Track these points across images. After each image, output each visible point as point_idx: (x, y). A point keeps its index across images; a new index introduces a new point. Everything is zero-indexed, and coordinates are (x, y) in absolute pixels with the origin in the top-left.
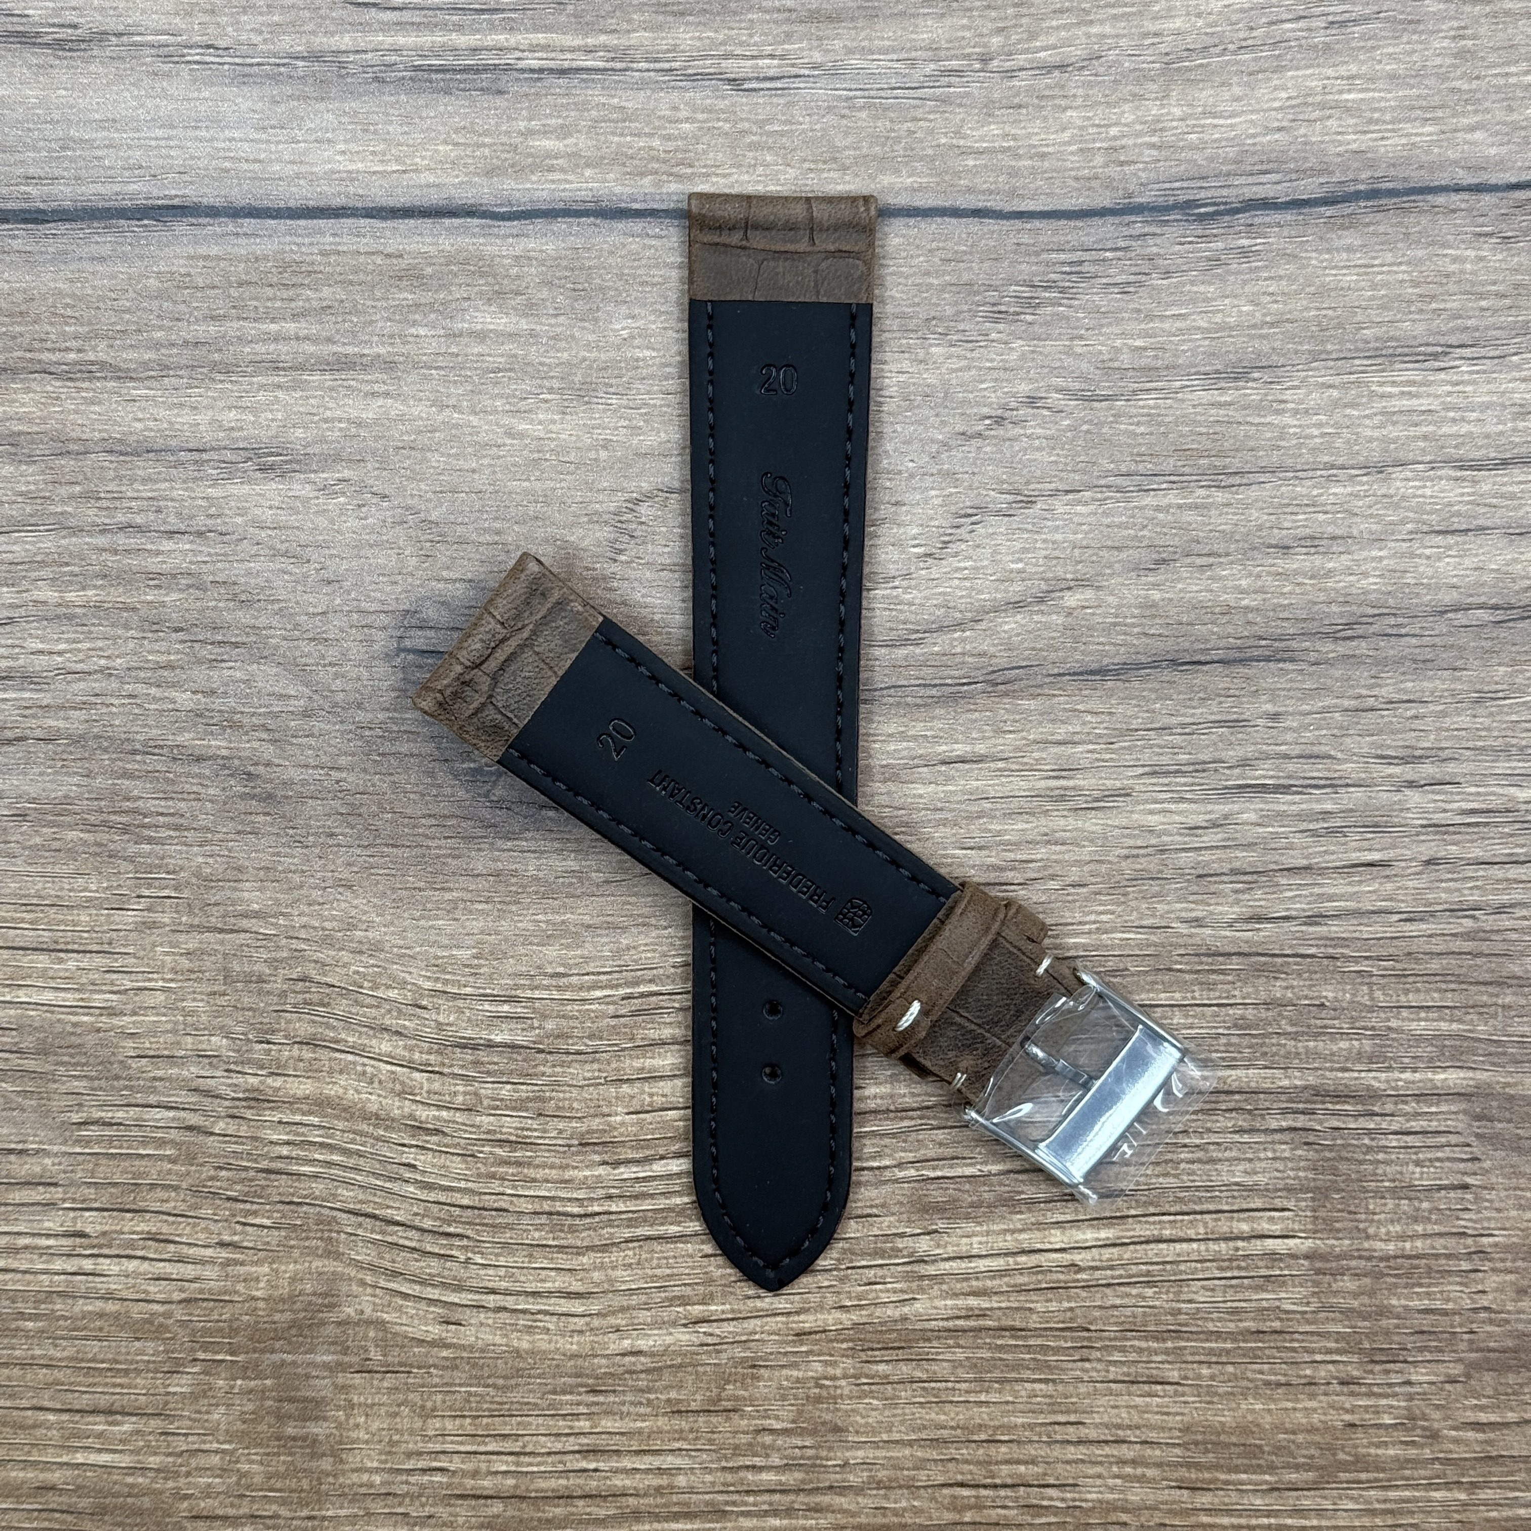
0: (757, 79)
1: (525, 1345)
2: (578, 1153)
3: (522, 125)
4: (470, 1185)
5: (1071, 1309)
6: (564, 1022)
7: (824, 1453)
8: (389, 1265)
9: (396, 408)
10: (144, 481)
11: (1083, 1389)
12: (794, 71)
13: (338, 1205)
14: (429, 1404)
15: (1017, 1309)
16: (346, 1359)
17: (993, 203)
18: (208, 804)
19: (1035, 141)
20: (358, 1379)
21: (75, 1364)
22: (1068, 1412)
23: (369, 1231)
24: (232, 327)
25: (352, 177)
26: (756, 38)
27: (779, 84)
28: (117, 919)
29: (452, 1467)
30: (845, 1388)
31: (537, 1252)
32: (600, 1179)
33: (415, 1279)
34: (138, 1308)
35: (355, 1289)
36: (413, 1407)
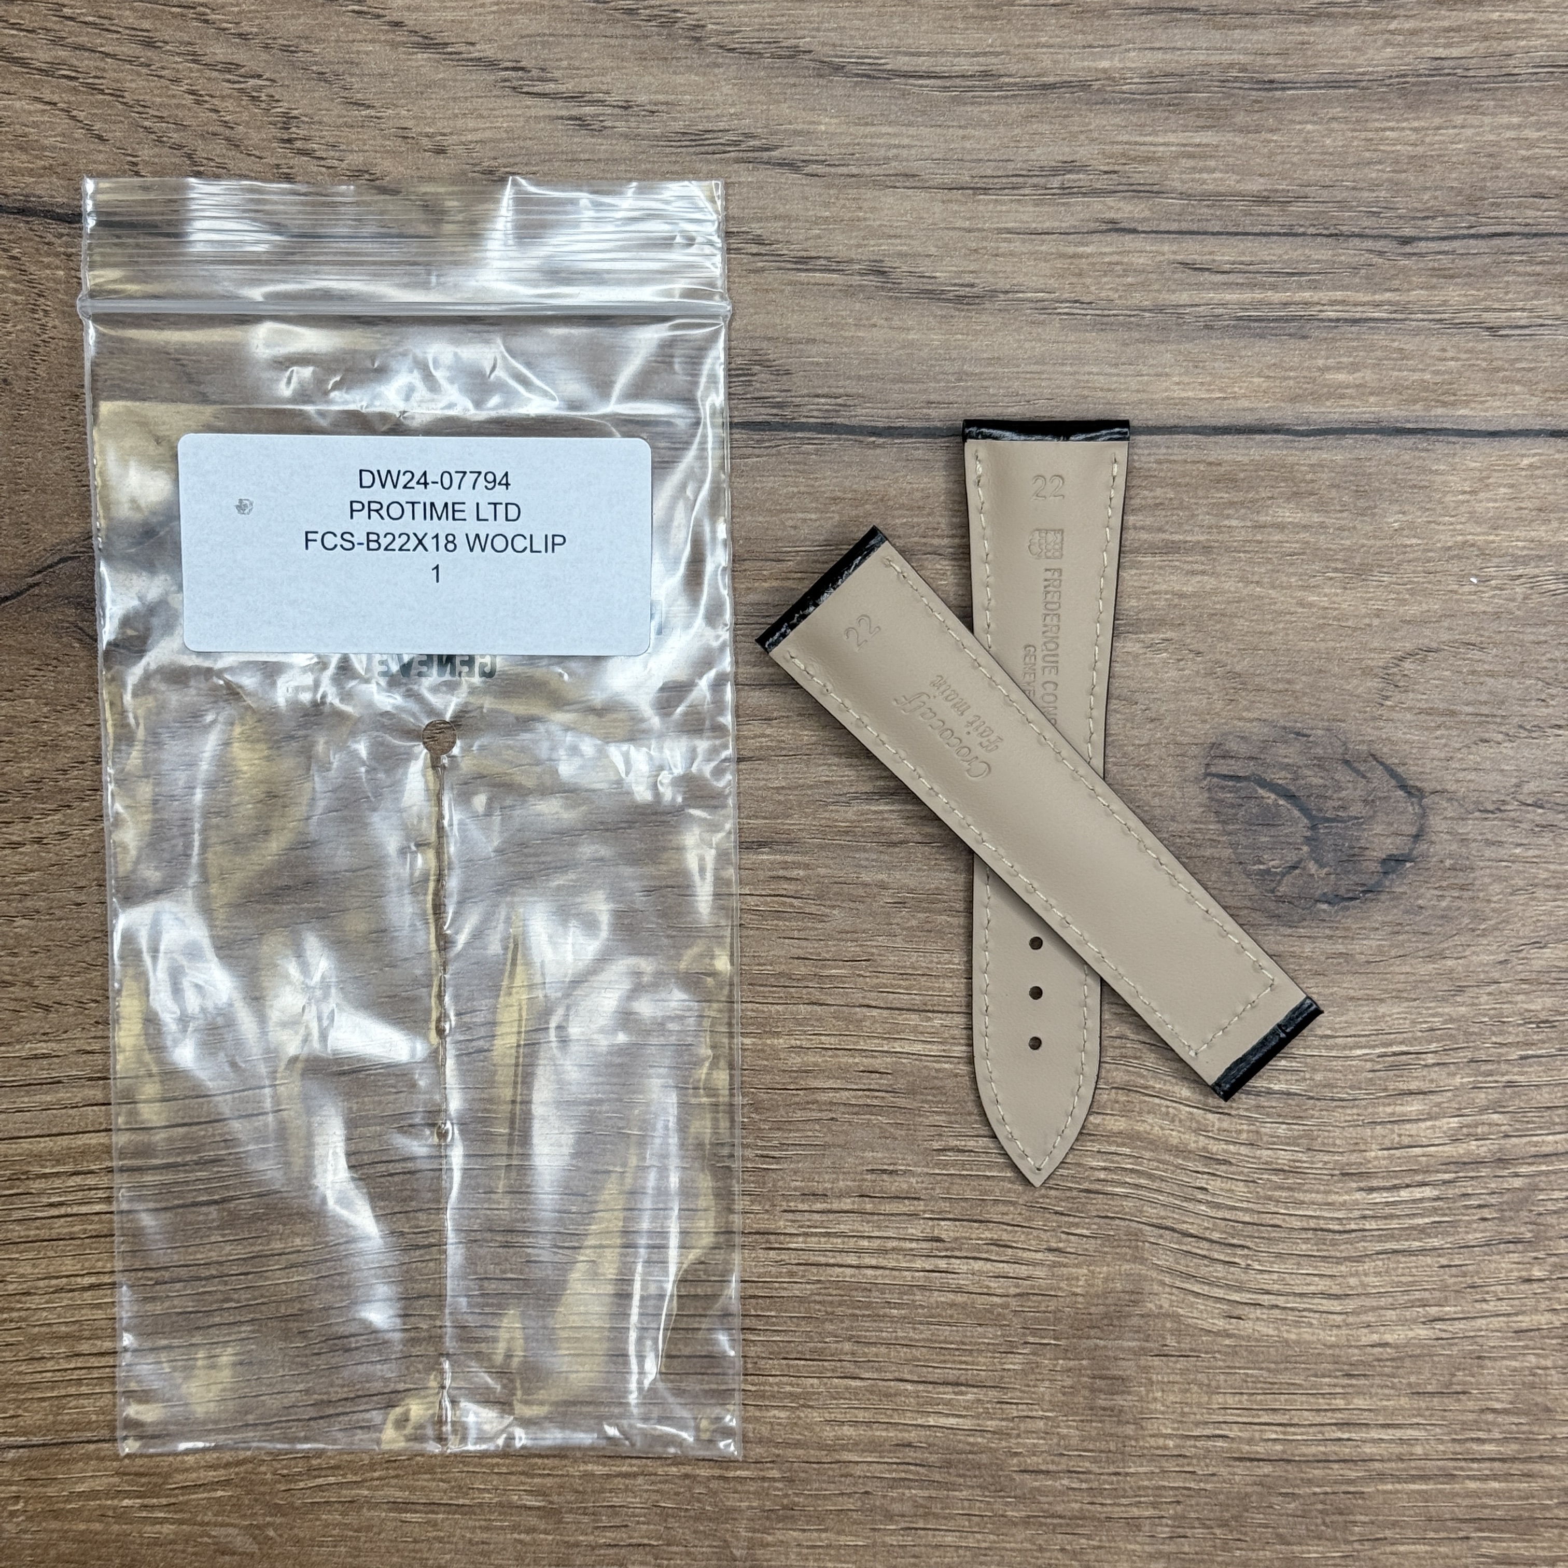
1: (1293, 1337)
2: (1339, 1181)
3: (1320, 362)
4: (1251, 1205)
6: (1330, 1075)
7: (1536, 1429)
8: (1183, 1269)
9: (1210, 583)
12: (1540, 321)
13: (1144, 1220)
16: (1147, 1345)
20: (1157, 1361)
21: (929, 1344)
23: (1168, 1240)
25: (1183, 402)
26: (1510, 296)
27: (1527, 331)
29: (1231, 1434)
30: (1555, 1376)
31: (1303, 1261)
32: (1356, 1202)
33: (1204, 1281)
34: (981, 1299)
35: (1156, 1288)
36: (1200, 1385)
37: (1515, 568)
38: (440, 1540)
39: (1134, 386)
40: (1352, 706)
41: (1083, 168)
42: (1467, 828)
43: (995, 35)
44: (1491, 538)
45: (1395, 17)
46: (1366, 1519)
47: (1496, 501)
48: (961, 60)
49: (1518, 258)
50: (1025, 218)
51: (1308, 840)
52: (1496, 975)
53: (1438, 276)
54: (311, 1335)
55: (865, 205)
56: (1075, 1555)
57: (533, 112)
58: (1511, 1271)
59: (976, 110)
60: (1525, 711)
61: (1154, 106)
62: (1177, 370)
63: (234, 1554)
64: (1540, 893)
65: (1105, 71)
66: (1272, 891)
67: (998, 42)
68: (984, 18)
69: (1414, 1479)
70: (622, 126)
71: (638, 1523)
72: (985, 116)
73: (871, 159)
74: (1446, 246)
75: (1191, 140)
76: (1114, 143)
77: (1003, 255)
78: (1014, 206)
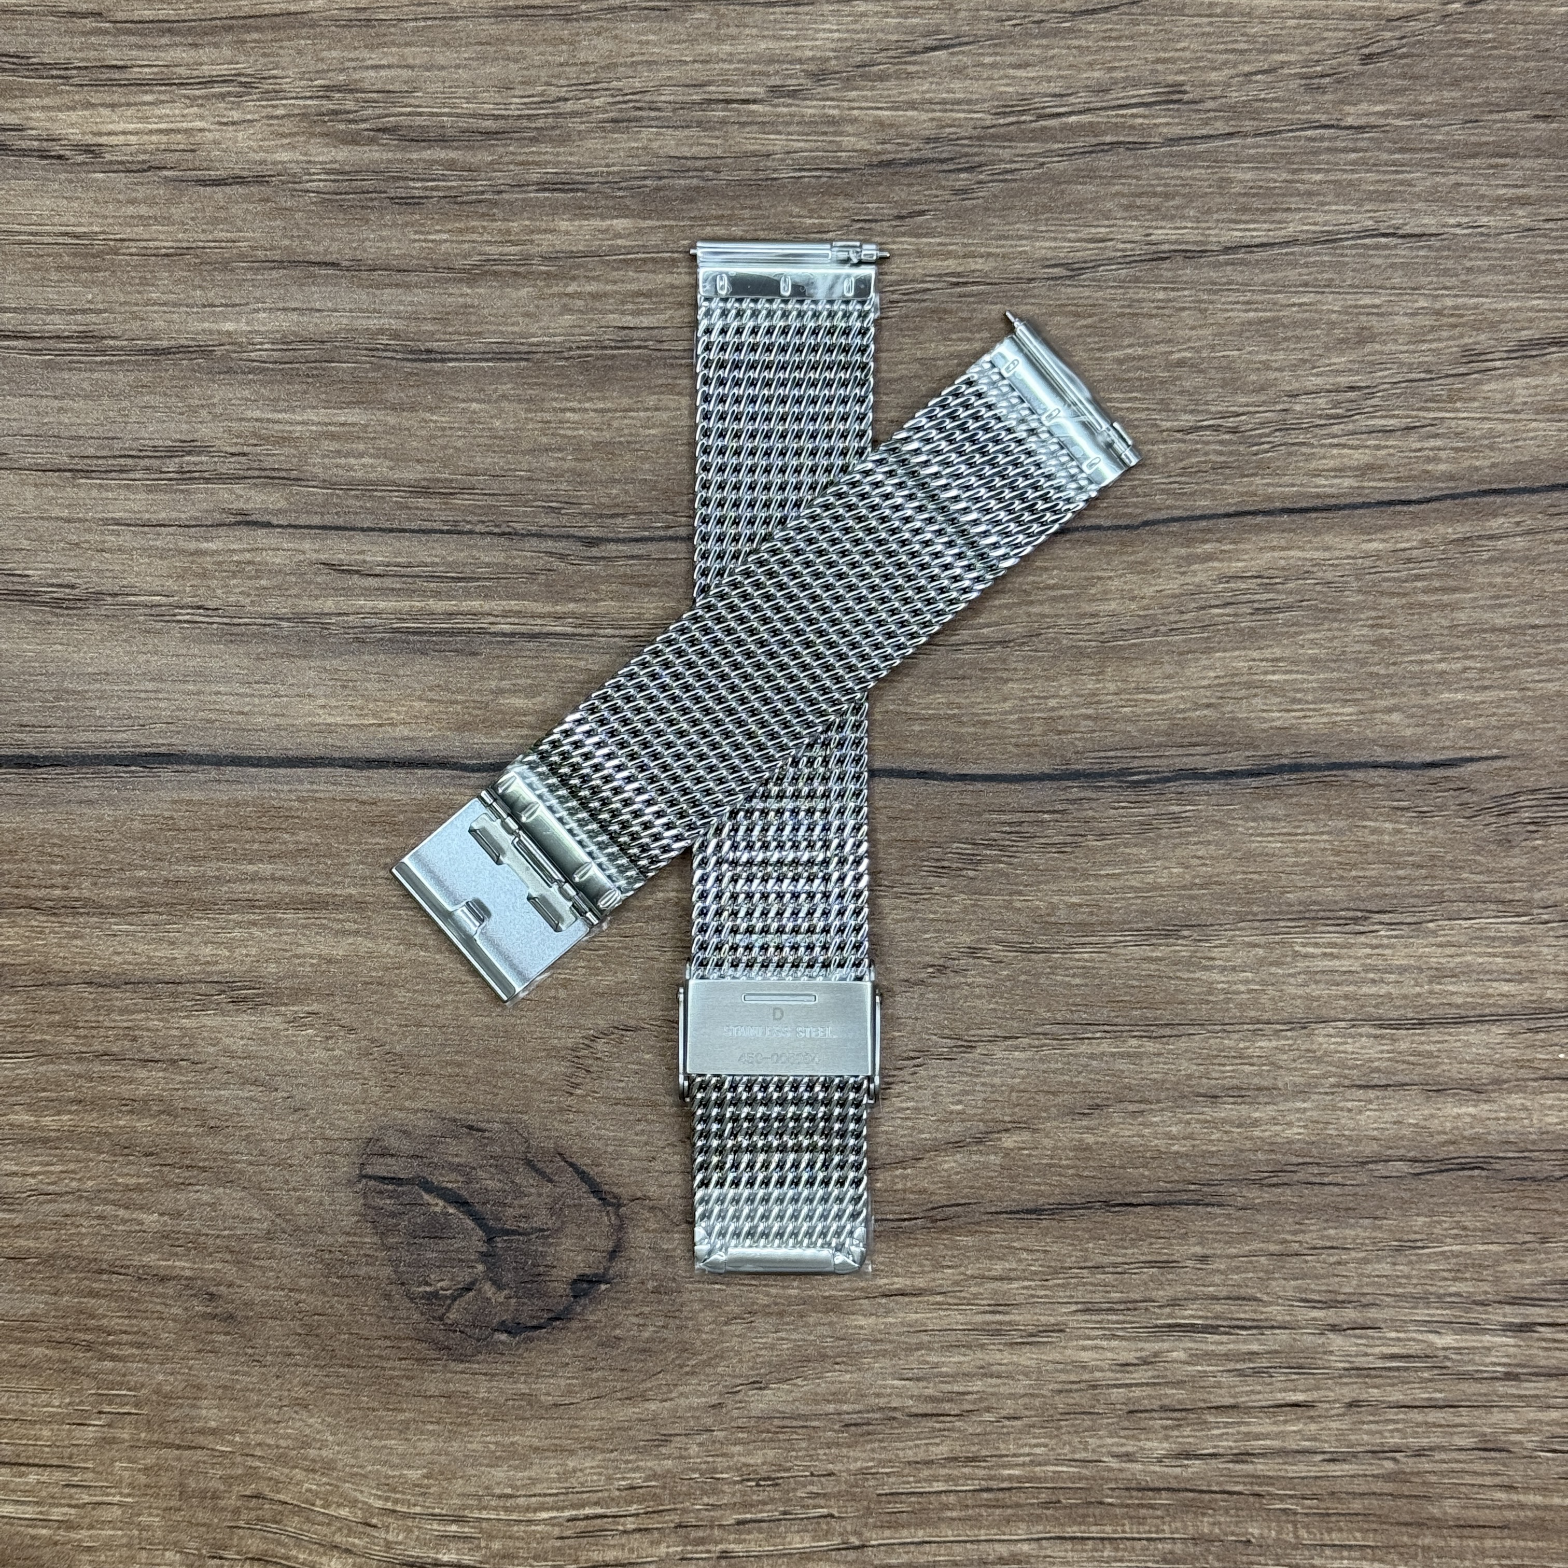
40: (535, 1095)
41: (205, 449)
43: (96, 290)
45: (574, 278)
48: (56, 318)
50: (136, 506)
51: (483, 1256)
52: (708, 1421)
53: (632, 585)
59: (75, 377)
61: (289, 377)
62: (320, 691)
64: (761, 1323)
65: (229, 333)
66: (441, 1319)
67: (100, 298)
68: (83, 269)
72: (85, 385)
74: (638, 549)
75: (335, 420)
76: (242, 419)
77: (110, 551)
78: (123, 493)
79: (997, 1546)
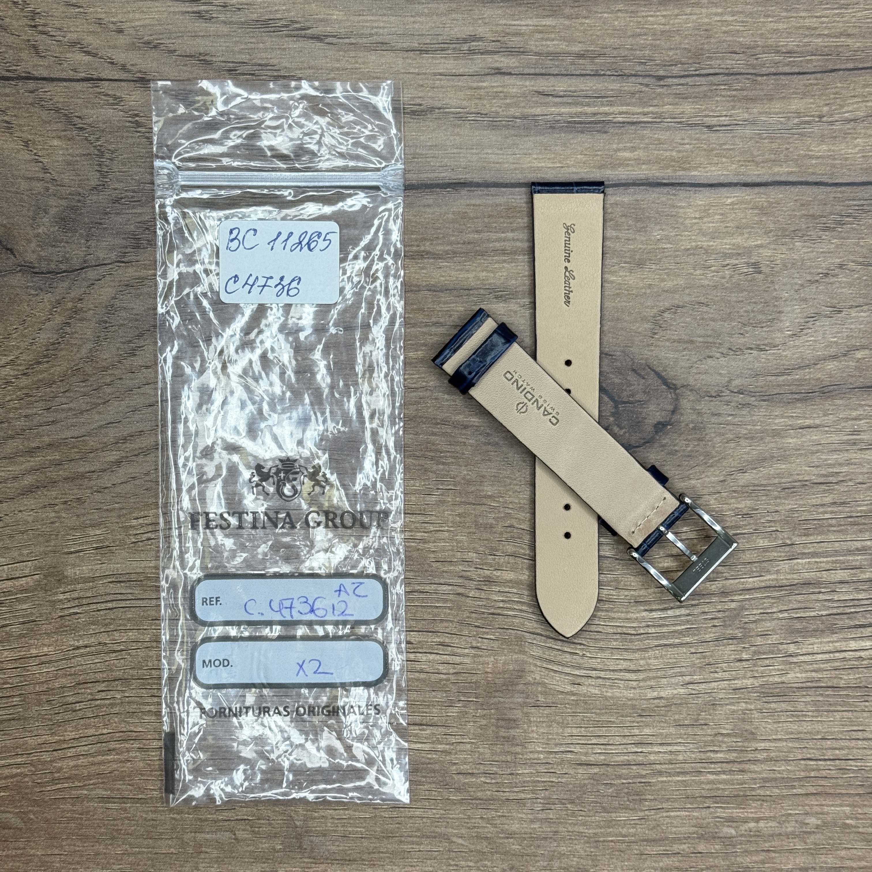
0: (720, 126)
1: (609, 694)
2: (634, 606)
3: (615, 146)
5: (860, 678)
7: (746, 744)
8: (547, 657)
10: (445, 303)
11: (865, 714)
12: (736, 122)
13: (525, 630)
14: (565, 722)
15: (835, 678)
16: (528, 700)
17: (825, 179)
18: (469, 448)
19: (843, 152)
20: (533, 710)
22: (858, 725)
23: (539, 641)
24: (485, 235)
25: (539, 169)
26: (719, 108)
27: (729, 128)
28: (428, 499)
29: (576, 751)
30: (756, 715)
31: (615, 651)
32: (643, 618)
33: (559, 663)
34: (434, 677)
35: (533, 668)
36: (558, 723)
37: (724, 260)
38: (128, 819)
39: (511, 161)
40: (636, 338)
41: (480, 39)
42: (703, 406)
44: (711, 243)
46: (652, 798)
47: (713, 223)
49: (723, 87)
50: (448, 67)
51: (613, 414)
52: (719, 488)
53: (679, 98)
54: (53, 702)
55: (360, 61)
56: (488, 820)
57: (172, 9)
58: (730, 655)
59: (421, 7)
60: (732, 340)
61: (519, 4)
62: (536, 151)
63: (11, 828)
64: (743, 442)
69: (679, 774)
70: (222, 17)
71: (241, 807)
72: (426, 11)
73: (362, 34)
74: (682, 81)
75: (540, 23)
76: (497, 25)
77: (437, 87)
78: (443, 61)
79: (855, 543)
